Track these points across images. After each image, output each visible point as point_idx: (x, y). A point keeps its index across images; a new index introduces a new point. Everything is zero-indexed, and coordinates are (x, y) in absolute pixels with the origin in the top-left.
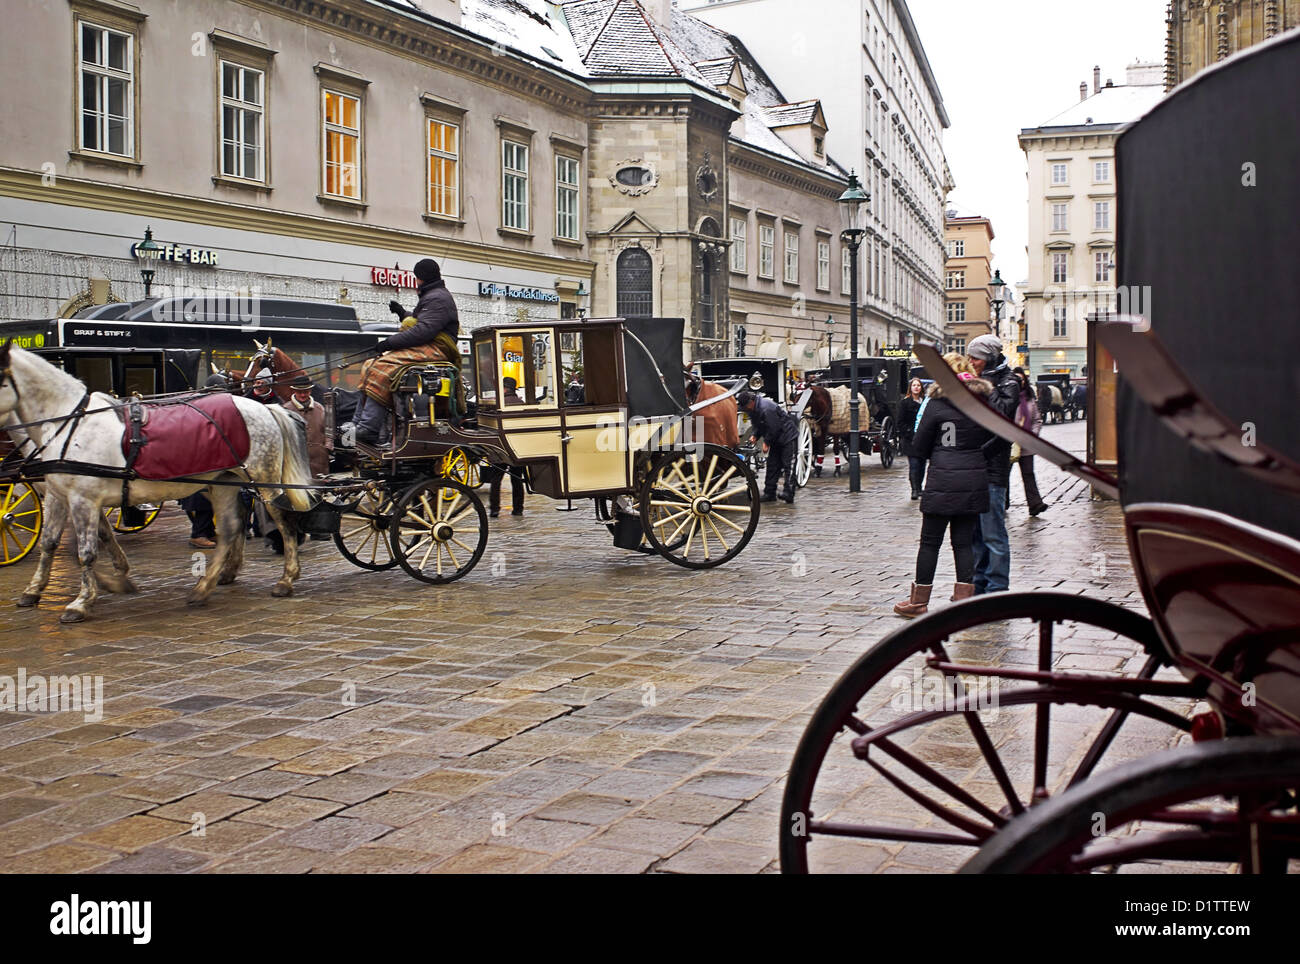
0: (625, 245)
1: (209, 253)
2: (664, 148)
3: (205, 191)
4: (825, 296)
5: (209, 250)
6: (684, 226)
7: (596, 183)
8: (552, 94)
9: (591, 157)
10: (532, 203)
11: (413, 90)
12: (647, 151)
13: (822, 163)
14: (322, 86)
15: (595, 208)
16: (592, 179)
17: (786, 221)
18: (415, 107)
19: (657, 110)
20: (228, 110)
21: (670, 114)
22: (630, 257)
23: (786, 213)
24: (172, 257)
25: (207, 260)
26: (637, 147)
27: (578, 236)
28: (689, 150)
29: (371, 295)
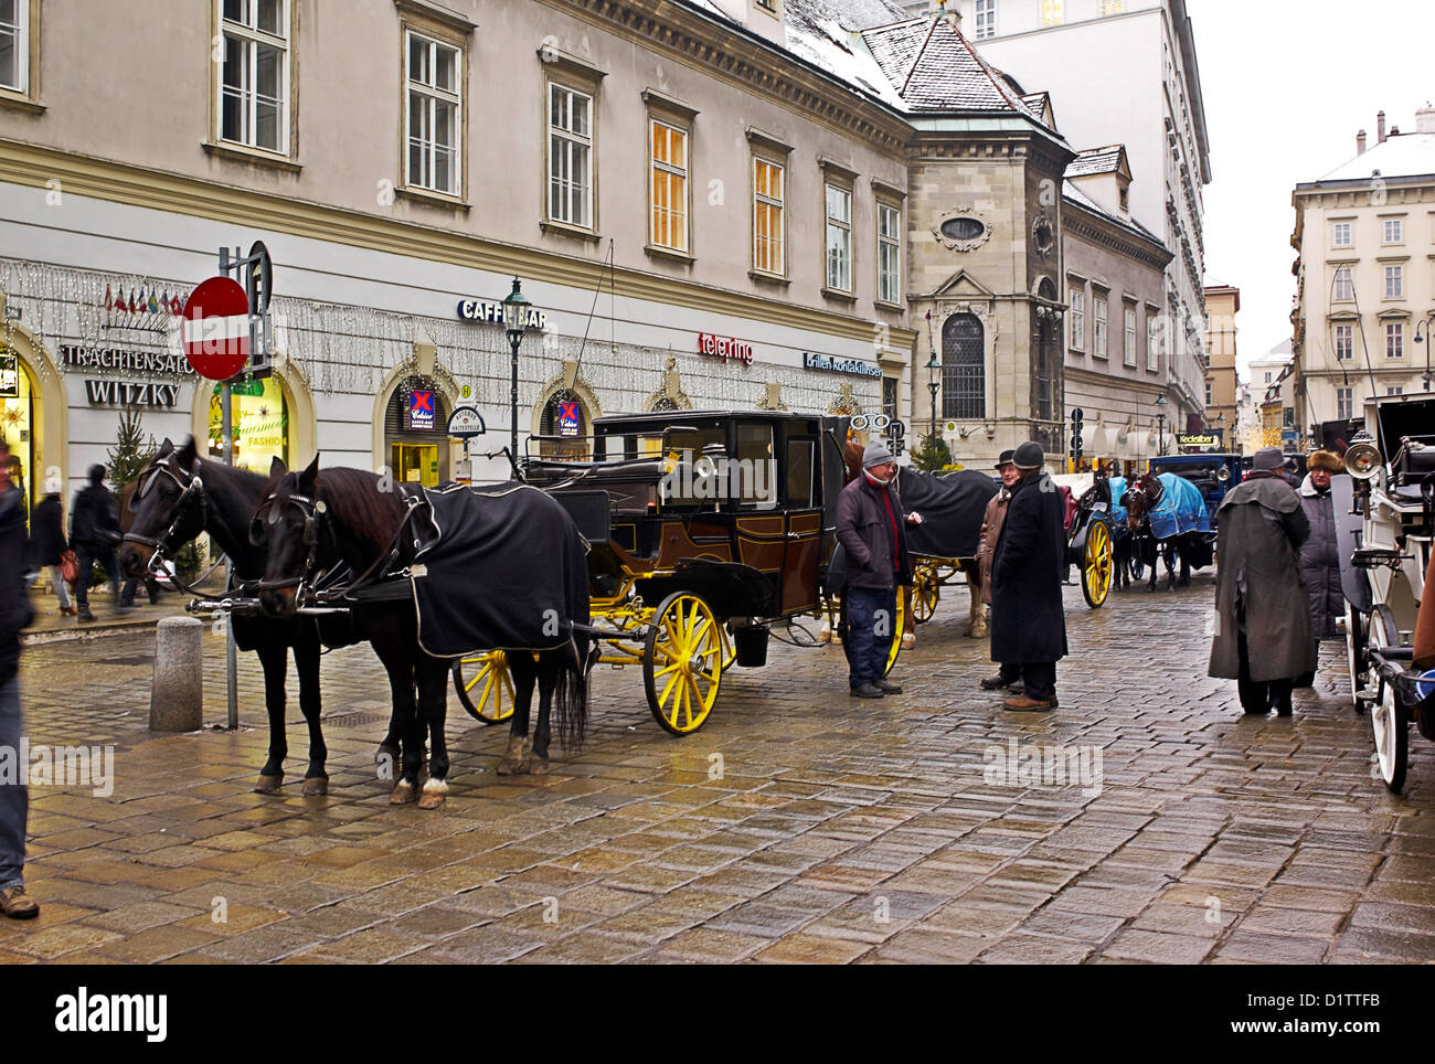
0: (953, 309)
1: (538, 314)
2: (997, 194)
3: (532, 238)
4: (1132, 372)
5: (538, 310)
6: (1021, 288)
7: (916, 236)
8: (874, 131)
9: (912, 206)
10: (855, 259)
11: (739, 123)
12: (978, 199)
13: (1126, 218)
14: (650, 116)
15: (917, 265)
16: (912, 232)
17: (1096, 284)
18: (741, 143)
19: (989, 150)
20: (555, 140)
21: (1004, 155)
22: (957, 324)
23: (1095, 275)
24: (500, 318)
25: (535, 322)
26: (965, 194)
27: (898, 300)
28: (1026, 196)
29: (698, 366)
